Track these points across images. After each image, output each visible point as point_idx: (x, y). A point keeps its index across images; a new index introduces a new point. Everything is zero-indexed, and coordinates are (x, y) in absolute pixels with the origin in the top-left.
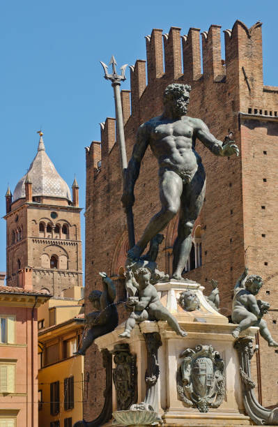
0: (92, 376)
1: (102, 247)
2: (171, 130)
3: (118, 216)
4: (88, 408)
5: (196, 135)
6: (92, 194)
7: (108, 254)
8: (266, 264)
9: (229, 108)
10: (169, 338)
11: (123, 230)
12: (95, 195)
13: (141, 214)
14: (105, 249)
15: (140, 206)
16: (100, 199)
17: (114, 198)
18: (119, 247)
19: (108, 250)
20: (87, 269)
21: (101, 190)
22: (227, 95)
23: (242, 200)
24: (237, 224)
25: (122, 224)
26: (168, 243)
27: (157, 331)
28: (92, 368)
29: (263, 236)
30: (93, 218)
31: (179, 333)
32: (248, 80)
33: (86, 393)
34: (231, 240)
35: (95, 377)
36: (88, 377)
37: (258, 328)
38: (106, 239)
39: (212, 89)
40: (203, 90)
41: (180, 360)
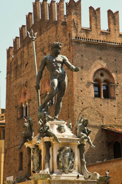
0: (8, 150)
1: (13, 93)
3: (21, 80)
4: (6, 165)
5: (64, 62)
6: (9, 70)
7: (16, 96)
8: (82, 103)
9: (68, 36)
10: (54, 144)
11: (22, 86)
12: (11, 70)
13: (30, 79)
14: (15, 94)
15: (30, 76)
16: (13, 72)
17: (19, 72)
18: (21, 93)
19: (16, 94)
20: (7, 103)
21: (13, 68)
22: (67, 30)
23: (73, 76)
24: (71, 86)
25: (22, 83)
26: (42, 93)
27: (50, 141)
28: (8, 147)
29: (81, 91)
30: (10, 80)
31: (58, 142)
32: (75, 24)
33: (5, 158)
34: (68, 92)
35: (9, 151)
36: (6, 151)
37: (87, 140)
38: (15, 90)
39: (60, 27)
40: (57, 28)
41: (58, 153)
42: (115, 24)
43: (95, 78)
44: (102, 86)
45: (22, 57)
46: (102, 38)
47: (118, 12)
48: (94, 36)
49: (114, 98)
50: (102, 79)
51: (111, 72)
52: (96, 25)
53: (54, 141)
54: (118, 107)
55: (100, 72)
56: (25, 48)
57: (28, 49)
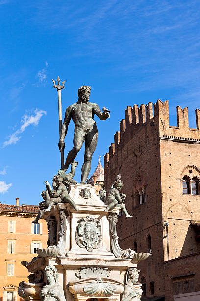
5: (93, 111)
8: (170, 200)
9: (156, 135)
22: (155, 130)
23: (161, 173)
24: (159, 183)
26: (134, 193)
27: (65, 208)
29: (170, 188)
31: (75, 209)
32: (163, 124)
34: (157, 190)
39: (149, 128)
40: (146, 129)
41: (78, 224)
43: (184, 175)
44: (191, 183)
45: (116, 161)
46: (190, 136)
48: (182, 134)
50: (191, 176)
51: (199, 169)
52: (185, 123)
53: (71, 208)
55: (188, 169)
56: (119, 152)
57: (121, 153)
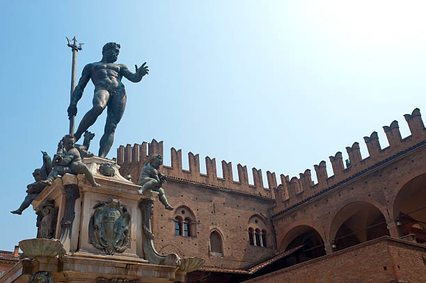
2: (106, 66)
5: (122, 71)
8: (162, 240)
10: (85, 191)
27: (76, 183)
31: (94, 185)
41: (93, 211)
42: (195, 166)
43: (177, 215)
44: (183, 224)
46: (183, 177)
47: (198, 155)
48: (175, 174)
49: (196, 237)
50: (183, 217)
51: (192, 209)
52: (178, 164)
53: (85, 183)
54: (199, 245)
55: (181, 210)
